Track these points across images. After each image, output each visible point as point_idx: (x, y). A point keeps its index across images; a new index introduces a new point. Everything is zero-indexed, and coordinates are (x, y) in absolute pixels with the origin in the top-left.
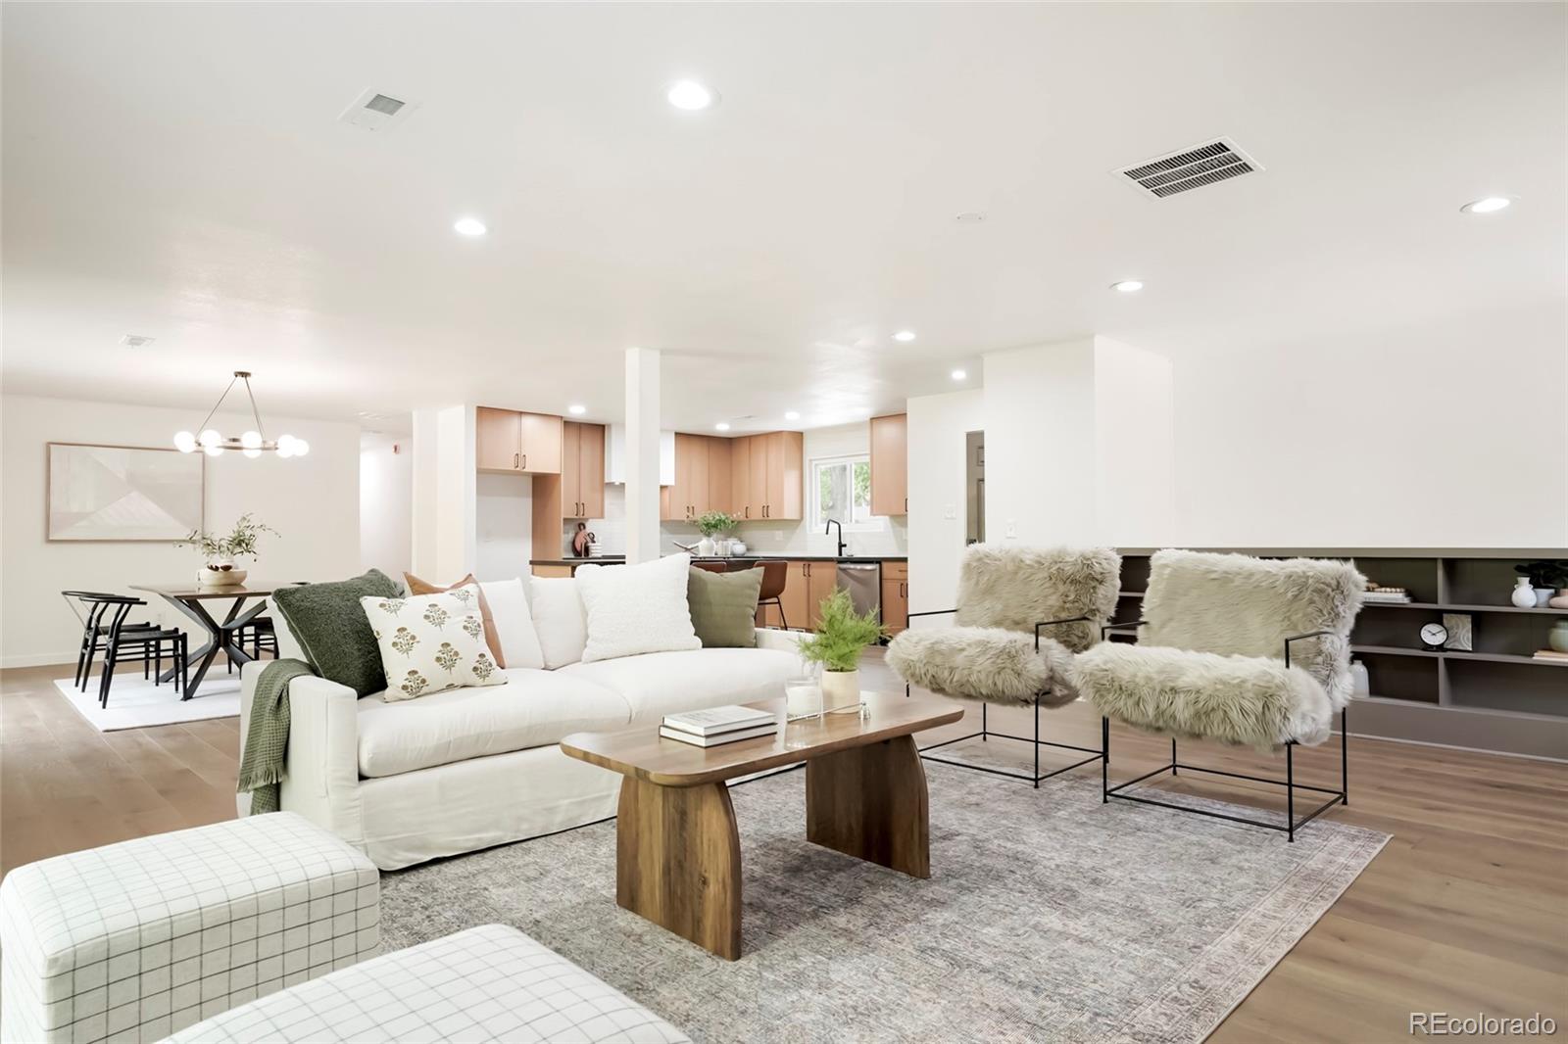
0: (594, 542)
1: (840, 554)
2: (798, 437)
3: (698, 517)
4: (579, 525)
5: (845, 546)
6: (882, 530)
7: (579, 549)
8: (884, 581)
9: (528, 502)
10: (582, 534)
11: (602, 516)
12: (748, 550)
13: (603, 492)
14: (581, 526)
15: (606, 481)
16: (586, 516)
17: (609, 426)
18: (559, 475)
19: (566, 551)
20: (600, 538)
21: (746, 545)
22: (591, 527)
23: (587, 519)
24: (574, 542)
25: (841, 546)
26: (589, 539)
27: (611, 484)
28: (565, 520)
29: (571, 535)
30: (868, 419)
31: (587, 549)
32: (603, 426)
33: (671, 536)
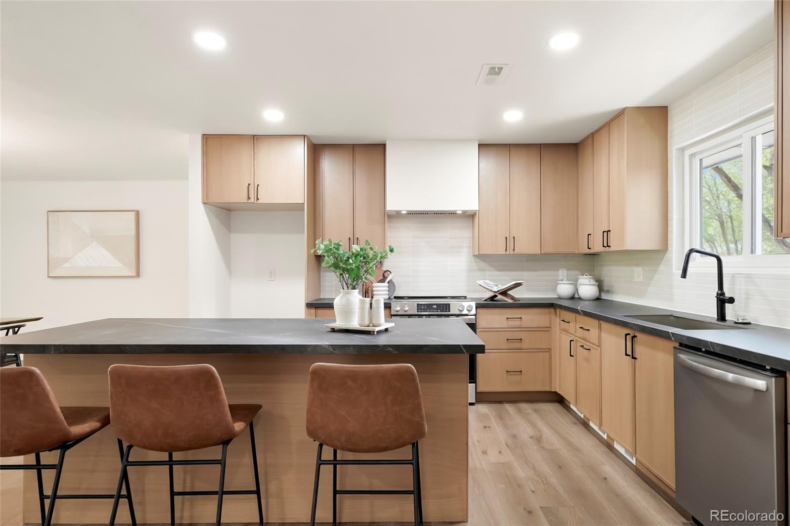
2: (657, 113)
13: (384, 224)
32: (385, 145)
33: (499, 273)
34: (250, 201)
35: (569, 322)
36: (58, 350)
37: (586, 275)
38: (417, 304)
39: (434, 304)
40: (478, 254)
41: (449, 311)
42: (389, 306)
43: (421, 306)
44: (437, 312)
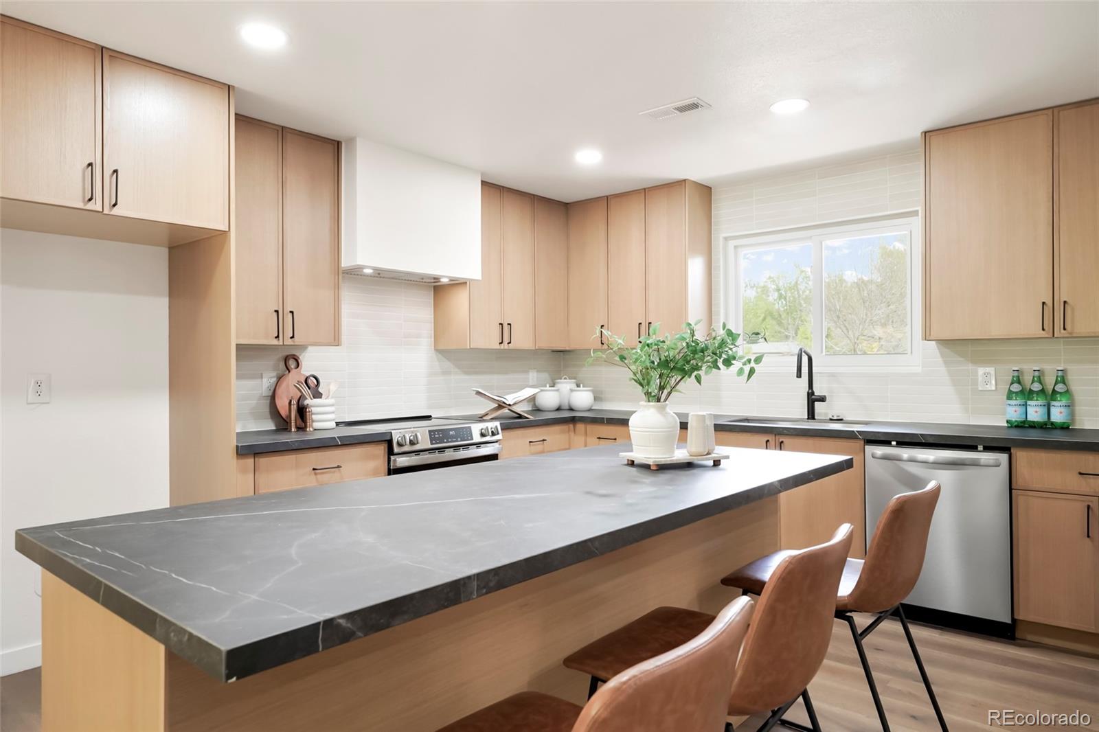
0: (317, 395)
1: (811, 415)
2: (705, 192)
3: (522, 339)
4: (286, 359)
5: (822, 399)
6: (919, 370)
7: (284, 413)
8: (1021, 500)
9: (159, 307)
10: (293, 378)
11: (336, 341)
12: (596, 399)
13: (337, 287)
14: (290, 360)
15: (345, 263)
16: (297, 340)
17: (351, 141)
18: (224, 234)
19: (256, 416)
20: (333, 388)
21: (593, 392)
22: (312, 362)
23: (303, 347)
24: (273, 397)
25: (812, 400)
26: (305, 391)
27: (354, 274)
28: (240, 348)
29: (267, 382)
30: (917, 133)
31: (302, 411)
32: (338, 144)
33: (467, 377)
34: (90, 206)
35: (615, 439)
36: (484, 587)
37: (565, 379)
38: (430, 431)
39: (451, 430)
40: (468, 347)
41: (472, 439)
42: (388, 438)
43: (435, 434)
44: (457, 441)
